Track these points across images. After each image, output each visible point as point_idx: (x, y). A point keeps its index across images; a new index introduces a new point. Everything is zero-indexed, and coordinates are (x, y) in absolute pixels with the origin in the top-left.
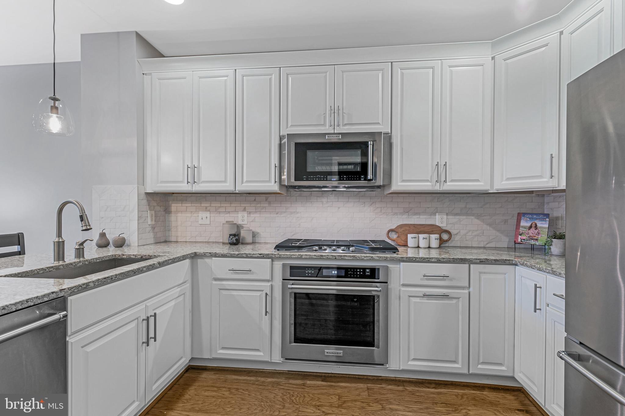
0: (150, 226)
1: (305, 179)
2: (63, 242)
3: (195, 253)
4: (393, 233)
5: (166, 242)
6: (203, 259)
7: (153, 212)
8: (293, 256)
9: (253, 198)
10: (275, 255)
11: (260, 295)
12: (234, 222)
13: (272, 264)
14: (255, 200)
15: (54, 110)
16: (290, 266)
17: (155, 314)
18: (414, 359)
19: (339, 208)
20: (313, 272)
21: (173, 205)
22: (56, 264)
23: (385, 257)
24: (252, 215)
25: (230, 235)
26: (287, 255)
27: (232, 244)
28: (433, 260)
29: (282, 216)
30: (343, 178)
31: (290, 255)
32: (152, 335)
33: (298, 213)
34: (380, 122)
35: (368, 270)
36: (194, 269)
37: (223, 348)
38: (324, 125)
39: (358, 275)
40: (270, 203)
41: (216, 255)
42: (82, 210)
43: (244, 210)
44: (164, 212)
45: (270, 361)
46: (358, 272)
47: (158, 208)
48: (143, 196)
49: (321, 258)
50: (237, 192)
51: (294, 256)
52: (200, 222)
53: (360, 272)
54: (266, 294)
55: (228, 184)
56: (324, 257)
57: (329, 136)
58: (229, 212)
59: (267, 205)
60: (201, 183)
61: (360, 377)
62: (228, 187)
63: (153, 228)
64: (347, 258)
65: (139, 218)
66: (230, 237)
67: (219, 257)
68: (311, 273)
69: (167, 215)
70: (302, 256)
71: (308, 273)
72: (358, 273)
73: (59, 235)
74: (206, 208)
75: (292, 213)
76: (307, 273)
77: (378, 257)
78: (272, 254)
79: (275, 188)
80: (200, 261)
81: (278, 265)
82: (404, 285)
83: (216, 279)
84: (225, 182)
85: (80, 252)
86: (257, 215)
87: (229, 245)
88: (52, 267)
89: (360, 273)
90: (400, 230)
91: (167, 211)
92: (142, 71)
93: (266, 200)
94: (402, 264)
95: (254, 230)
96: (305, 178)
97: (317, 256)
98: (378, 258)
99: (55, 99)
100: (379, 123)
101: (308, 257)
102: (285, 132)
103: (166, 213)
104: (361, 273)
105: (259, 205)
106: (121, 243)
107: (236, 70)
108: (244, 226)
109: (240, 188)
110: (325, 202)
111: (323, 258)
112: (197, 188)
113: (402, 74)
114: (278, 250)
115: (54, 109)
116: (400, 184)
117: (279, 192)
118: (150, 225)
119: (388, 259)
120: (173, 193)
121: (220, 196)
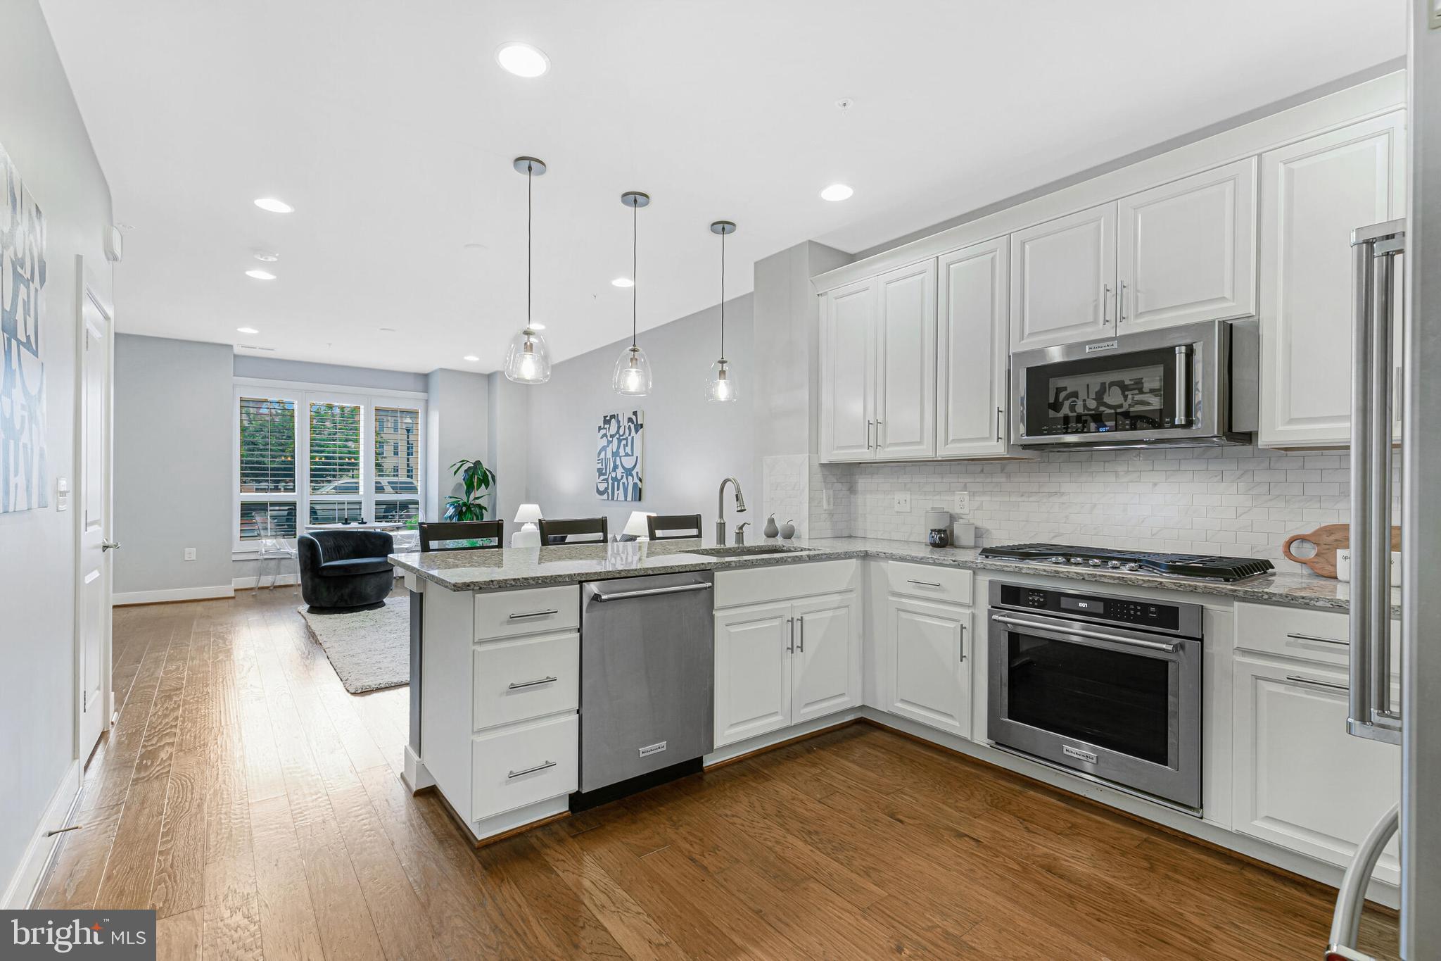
0: (826, 512)
1: (1045, 432)
2: (724, 523)
3: (866, 551)
4: (1307, 545)
5: (850, 537)
6: (878, 562)
7: (831, 492)
8: (1005, 569)
9: (979, 468)
10: (977, 563)
11: (955, 627)
12: (945, 510)
13: (974, 580)
14: (982, 471)
15: (723, 376)
16: (1002, 586)
17: (802, 617)
18: (1269, 818)
19: (1155, 484)
20: (1042, 600)
21: (860, 481)
22: (718, 547)
23: (1190, 586)
24: (977, 498)
25: (932, 531)
26: (995, 565)
27: (934, 545)
28: (1320, 604)
29: (1031, 499)
30: (1124, 425)
31: (1001, 566)
32: (797, 642)
33: (1062, 494)
34: (1228, 294)
35: (1153, 609)
36: (865, 576)
37: (903, 701)
38: (1095, 322)
39: (1132, 615)
40: (1009, 476)
41: (892, 557)
42: (738, 489)
43: (965, 488)
44: (848, 492)
45: (969, 739)
46: (1132, 609)
47: (838, 486)
48: (817, 469)
49: (1055, 576)
50: (940, 459)
51: (1008, 569)
52: (897, 508)
53: (1136, 610)
54: (962, 628)
55: (924, 447)
56: (1061, 575)
57: (1092, 346)
58: (939, 493)
59: (1003, 480)
60: (888, 447)
61: (1144, 822)
62: (924, 451)
63: (831, 515)
64: (1106, 581)
65: (811, 500)
66: (931, 533)
67: (895, 559)
68: (1038, 601)
69: (852, 496)
70: (1021, 569)
71: (1033, 601)
72: (1132, 612)
73: (721, 516)
74: (905, 486)
75: (1051, 495)
76: (1031, 601)
77: (1174, 583)
78: (972, 562)
79: (999, 449)
80: (873, 564)
81: (984, 581)
82: (1245, 652)
83: (894, 594)
84: (920, 443)
85: (740, 536)
86: (987, 498)
87: (931, 547)
88: (714, 549)
89: (1135, 613)
90: (1325, 539)
91: (852, 489)
92: (817, 292)
93: (1002, 470)
94: (1236, 604)
95: (979, 524)
96: (1045, 430)
97: (1048, 572)
98: (1174, 587)
99: (722, 362)
100: (1223, 299)
101: (1032, 572)
102: (1016, 348)
103: (851, 493)
104: (1139, 613)
105: (989, 480)
106: (789, 535)
107: (938, 257)
108: (963, 516)
109: (945, 452)
110: (1123, 473)
111: (1060, 577)
112: (881, 455)
113: (1290, 173)
114: (987, 557)
115: (722, 372)
116: (1281, 428)
117: (1008, 456)
118: (825, 510)
119: (1199, 590)
120: (860, 463)
121: (926, 465)
